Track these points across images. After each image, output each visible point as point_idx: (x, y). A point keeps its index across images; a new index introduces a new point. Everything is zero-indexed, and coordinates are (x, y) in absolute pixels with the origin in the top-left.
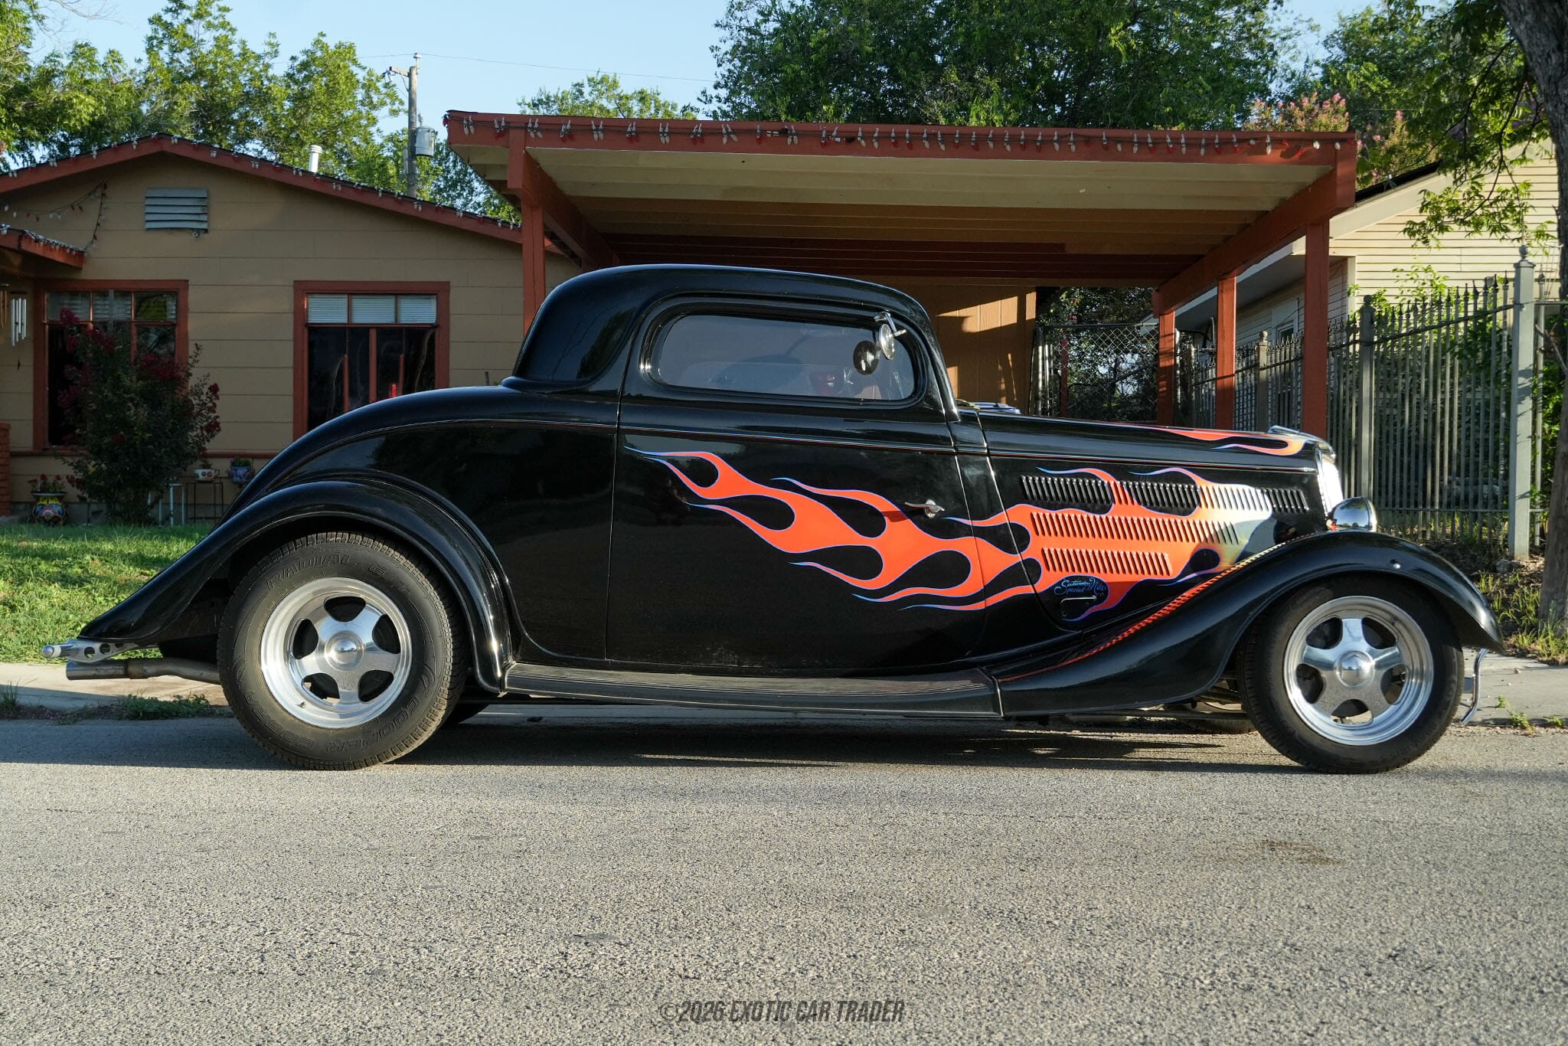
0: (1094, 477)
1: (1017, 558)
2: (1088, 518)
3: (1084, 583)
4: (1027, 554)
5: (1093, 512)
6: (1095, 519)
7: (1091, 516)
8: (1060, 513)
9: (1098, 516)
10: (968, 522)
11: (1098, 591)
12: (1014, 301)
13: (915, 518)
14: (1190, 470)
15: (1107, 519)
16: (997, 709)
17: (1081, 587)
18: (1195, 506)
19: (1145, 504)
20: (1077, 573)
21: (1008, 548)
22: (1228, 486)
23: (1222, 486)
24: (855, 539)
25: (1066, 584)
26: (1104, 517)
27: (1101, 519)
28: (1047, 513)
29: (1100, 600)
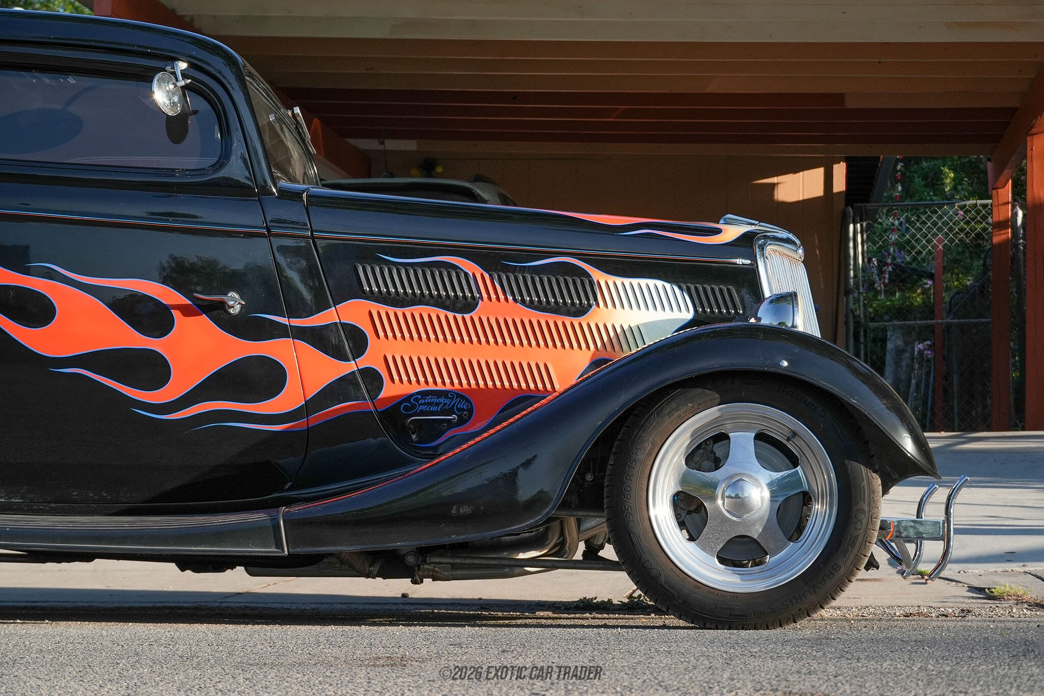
0: (455, 267)
1: (351, 367)
2: (447, 318)
3: (442, 400)
4: (364, 362)
5: (453, 310)
6: (455, 319)
7: (450, 315)
8: (408, 311)
9: (459, 316)
10: (283, 320)
11: (459, 410)
12: (820, 172)
13: (215, 313)
14: (580, 259)
15: (472, 319)
16: (279, 545)
17: (437, 404)
18: (590, 306)
19: (523, 302)
20: (432, 387)
21: (339, 354)
22: (635, 281)
23: (627, 281)
24: (135, 340)
25: (417, 400)
26: (467, 316)
27: (464, 319)
28: (391, 310)
29: (462, 421)
